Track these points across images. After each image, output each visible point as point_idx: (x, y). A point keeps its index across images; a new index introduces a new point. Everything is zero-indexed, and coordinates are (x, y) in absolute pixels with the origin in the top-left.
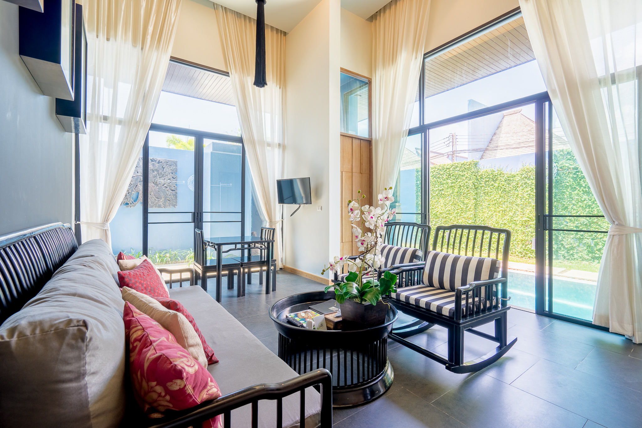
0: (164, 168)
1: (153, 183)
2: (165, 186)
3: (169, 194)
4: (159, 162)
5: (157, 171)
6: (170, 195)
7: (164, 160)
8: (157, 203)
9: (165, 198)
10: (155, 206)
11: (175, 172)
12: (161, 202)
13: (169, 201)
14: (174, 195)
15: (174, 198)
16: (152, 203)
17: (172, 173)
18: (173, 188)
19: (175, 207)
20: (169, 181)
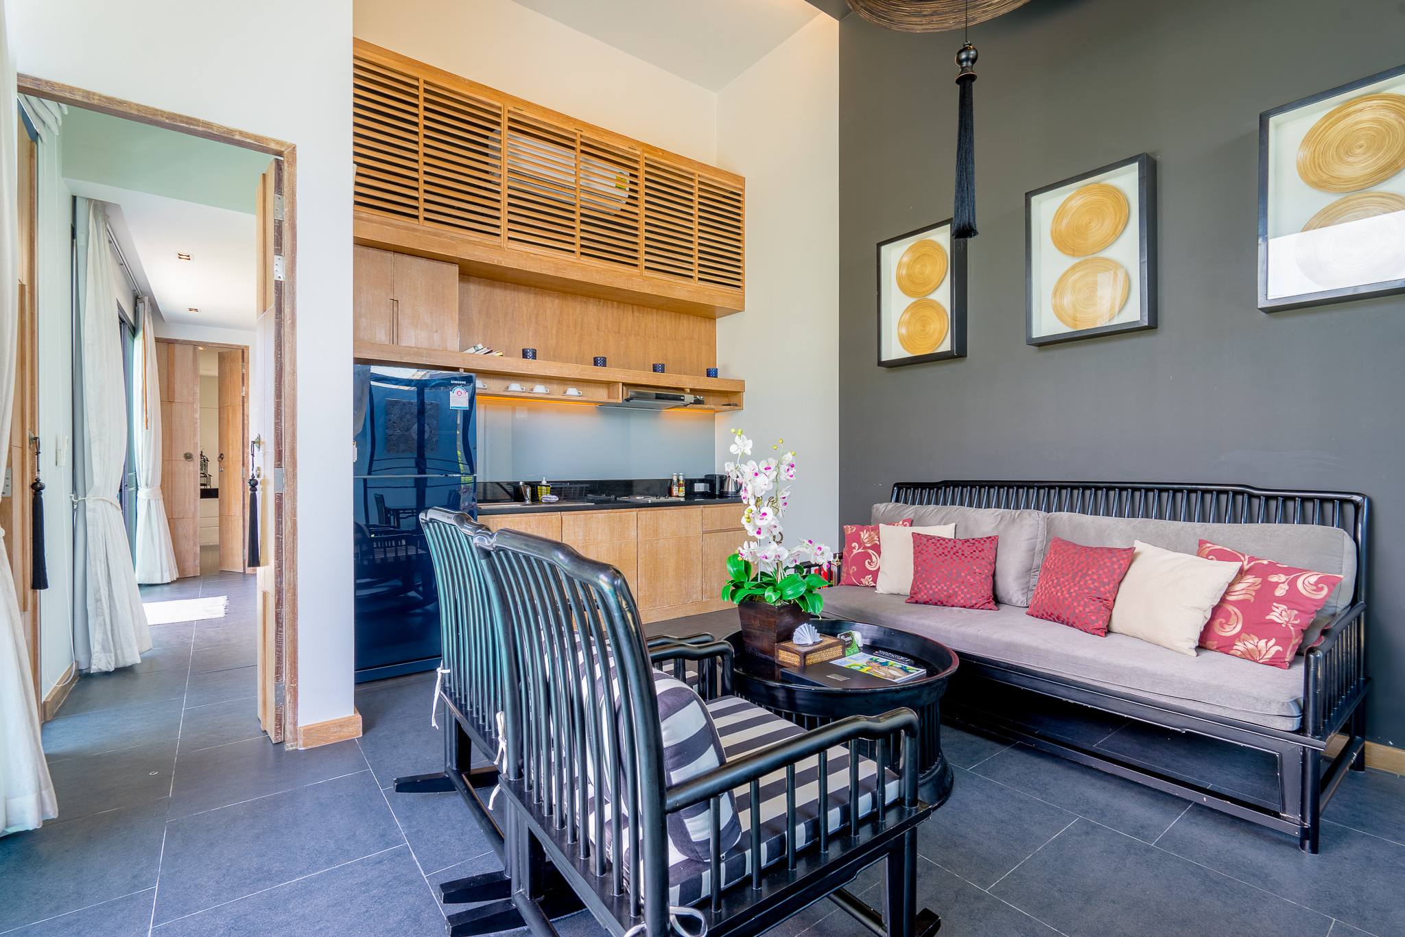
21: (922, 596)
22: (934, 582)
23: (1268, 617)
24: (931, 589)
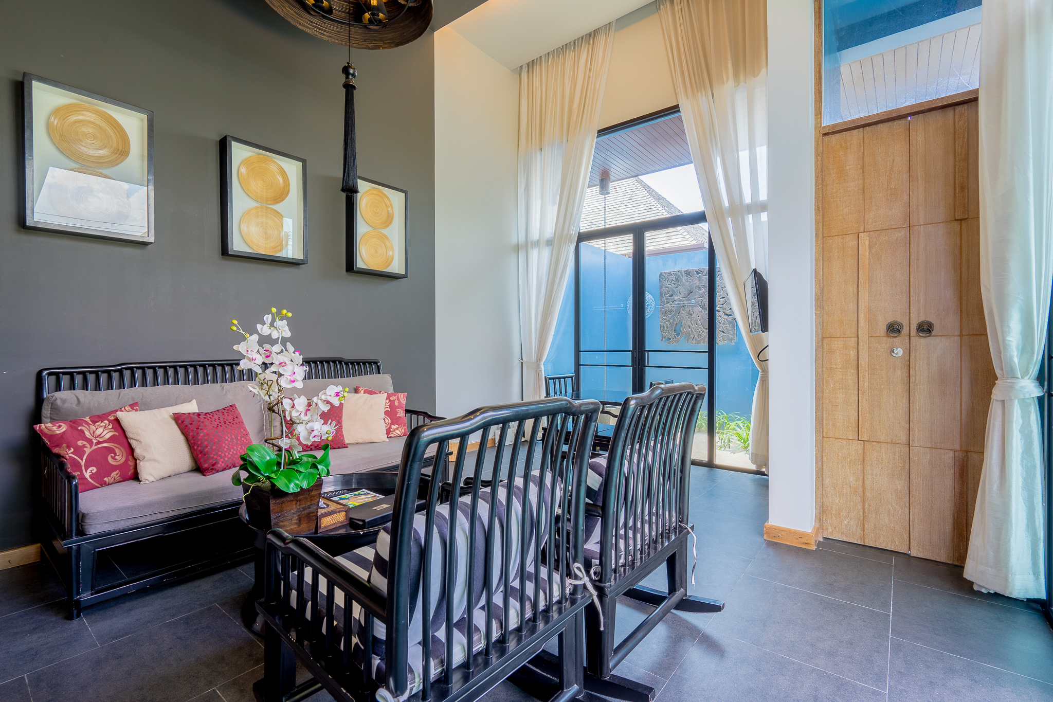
1: (700, 306)
3: (723, 321)
6: (724, 324)
13: (724, 333)
14: (730, 323)
15: (730, 327)
16: (698, 337)
18: (728, 312)
20: (721, 302)
21: (221, 465)
22: (225, 450)
23: (398, 416)
24: (225, 456)
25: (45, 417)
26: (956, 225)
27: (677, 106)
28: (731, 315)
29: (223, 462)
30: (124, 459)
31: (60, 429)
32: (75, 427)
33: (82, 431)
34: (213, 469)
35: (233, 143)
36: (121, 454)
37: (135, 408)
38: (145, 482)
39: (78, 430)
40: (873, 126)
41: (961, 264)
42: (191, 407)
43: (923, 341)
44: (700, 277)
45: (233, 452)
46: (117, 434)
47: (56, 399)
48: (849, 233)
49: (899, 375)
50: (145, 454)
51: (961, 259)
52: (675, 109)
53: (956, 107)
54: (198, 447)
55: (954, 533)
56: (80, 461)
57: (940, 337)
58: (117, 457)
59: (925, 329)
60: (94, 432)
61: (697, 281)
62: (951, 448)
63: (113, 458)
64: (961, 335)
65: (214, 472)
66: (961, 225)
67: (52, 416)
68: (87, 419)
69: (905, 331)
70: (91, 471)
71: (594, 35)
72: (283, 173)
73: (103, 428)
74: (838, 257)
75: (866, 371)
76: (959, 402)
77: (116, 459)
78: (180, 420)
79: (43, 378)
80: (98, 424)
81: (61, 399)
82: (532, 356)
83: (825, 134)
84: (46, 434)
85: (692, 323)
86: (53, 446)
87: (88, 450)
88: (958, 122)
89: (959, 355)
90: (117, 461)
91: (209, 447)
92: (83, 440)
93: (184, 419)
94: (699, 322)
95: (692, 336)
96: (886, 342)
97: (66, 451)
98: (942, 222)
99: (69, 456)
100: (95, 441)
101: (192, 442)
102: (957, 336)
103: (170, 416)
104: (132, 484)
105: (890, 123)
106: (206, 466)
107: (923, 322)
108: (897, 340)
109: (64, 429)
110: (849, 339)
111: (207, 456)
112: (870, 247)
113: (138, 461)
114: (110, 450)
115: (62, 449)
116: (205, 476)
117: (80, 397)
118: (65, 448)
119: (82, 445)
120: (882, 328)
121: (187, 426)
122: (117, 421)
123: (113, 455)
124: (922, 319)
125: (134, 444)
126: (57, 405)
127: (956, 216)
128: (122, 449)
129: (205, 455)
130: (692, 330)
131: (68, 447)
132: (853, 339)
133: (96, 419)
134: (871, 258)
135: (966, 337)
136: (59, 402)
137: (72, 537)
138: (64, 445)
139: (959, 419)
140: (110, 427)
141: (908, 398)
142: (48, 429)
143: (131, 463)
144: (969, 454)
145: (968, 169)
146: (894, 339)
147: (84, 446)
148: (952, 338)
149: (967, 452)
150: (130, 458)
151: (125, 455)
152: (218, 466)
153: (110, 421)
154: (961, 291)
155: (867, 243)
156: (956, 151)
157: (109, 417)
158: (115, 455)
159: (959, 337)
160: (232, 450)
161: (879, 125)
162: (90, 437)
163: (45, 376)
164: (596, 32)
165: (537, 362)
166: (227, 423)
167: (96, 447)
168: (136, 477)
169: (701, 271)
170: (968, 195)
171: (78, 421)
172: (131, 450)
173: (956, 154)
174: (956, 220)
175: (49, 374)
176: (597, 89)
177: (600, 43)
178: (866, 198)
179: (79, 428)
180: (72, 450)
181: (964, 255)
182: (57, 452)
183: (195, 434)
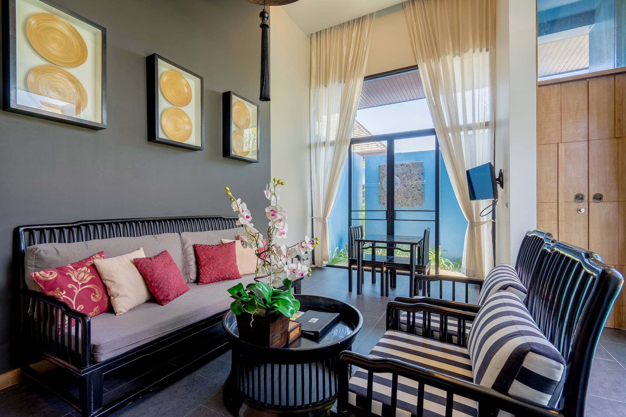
0: (411, 170)
2: (412, 186)
4: (407, 166)
5: (406, 174)
6: (417, 195)
7: (411, 163)
8: (406, 202)
9: (413, 198)
10: (404, 205)
11: (421, 173)
12: (409, 201)
13: (416, 200)
14: (420, 194)
15: (420, 197)
16: (402, 202)
17: (419, 174)
18: (419, 188)
19: (421, 206)
20: (415, 182)
25: (30, 266)
26: (616, 140)
27: (417, 66)
28: (421, 190)
29: (172, 294)
30: (101, 297)
31: (53, 275)
32: (63, 273)
33: (69, 276)
34: (167, 300)
35: (159, 60)
36: (99, 292)
37: (102, 256)
38: (120, 314)
39: (66, 275)
40: (567, 83)
41: (618, 162)
42: (140, 254)
43: (597, 204)
44: (403, 168)
45: (176, 286)
46: (95, 277)
47: (40, 251)
48: (552, 143)
49: (583, 224)
50: (118, 292)
51: (618, 159)
52: (415, 67)
53: (616, 75)
54: (154, 284)
55: (615, 311)
56: (71, 300)
57: (606, 203)
58: (96, 296)
59: (598, 198)
60: (78, 277)
61: (401, 170)
62: (613, 264)
63: (94, 296)
64: (618, 201)
65: (168, 301)
66: (618, 140)
67: (36, 264)
68: (71, 267)
69: (586, 198)
70: (80, 308)
71: (363, 19)
72: (188, 86)
73: (84, 272)
74: (546, 157)
75: (563, 221)
76: (617, 238)
77: (96, 297)
78: (137, 263)
79: (20, 233)
80: (79, 269)
81: (44, 251)
82: (321, 214)
83: (539, 86)
84: (41, 280)
85: (398, 195)
86: (48, 290)
87: (77, 291)
88: (617, 84)
89: (617, 212)
90: (97, 298)
91: (162, 283)
92: (71, 284)
93: (142, 263)
94: (402, 194)
95: (398, 202)
96: (576, 205)
97: (60, 294)
98: (608, 139)
99: (63, 298)
100: (80, 284)
101: (150, 280)
102: (616, 201)
103: (131, 261)
104: (111, 316)
105: (577, 82)
106: (161, 298)
107: (598, 194)
108: (581, 204)
109: (55, 276)
110: (552, 203)
111: (161, 290)
112: (565, 151)
113: (112, 298)
114: (91, 290)
115: (56, 292)
116: (163, 305)
117: (58, 249)
118: (58, 291)
119: (71, 287)
120: (572, 198)
121: (145, 268)
122: (94, 267)
123: (94, 294)
124: (596, 192)
125: (109, 284)
126: (41, 256)
127: (616, 136)
128: (100, 289)
129: (160, 289)
130: (398, 198)
131: (61, 290)
132: (555, 203)
133: (78, 265)
134: (565, 157)
135: (621, 202)
136: (42, 253)
137: (86, 365)
138: (58, 289)
139: (617, 247)
140: (89, 271)
141: (588, 236)
142: (43, 276)
143: (106, 299)
144: (623, 267)
145: (622, 110)
146: (580, 203)
147: (73, 288)
148: (614, 203)
149: (622, 265)
150: (105, 295)
151: (101, 293)
152: (170, 297)
153: (88, 267)
154: (618, 177)
155: (563, 149)
156: (616, 100)
157: (86, 264)
158: (95, 294)
159: (617, 202)
160: (176, 285)
161: (570, 83)
162: (76, 281)
163: (21, 232)
164: (364, 17)
165: (324, 217)
166: (168, 264)
167: (82, 288)
168: (110, 310)
169: (404, 165)
170: (622, 124)
171: (63, 268)
172: (105, 289)
173: (616, 102)
174: (615, 138)
175: (25, 230)
176: (365, 50)
177: (366, 24)
178: (562, 123)
179: (67, 274)
180: (65, 292)
181: (620, 158)
182: (51, 294)
183: (152, 274)
